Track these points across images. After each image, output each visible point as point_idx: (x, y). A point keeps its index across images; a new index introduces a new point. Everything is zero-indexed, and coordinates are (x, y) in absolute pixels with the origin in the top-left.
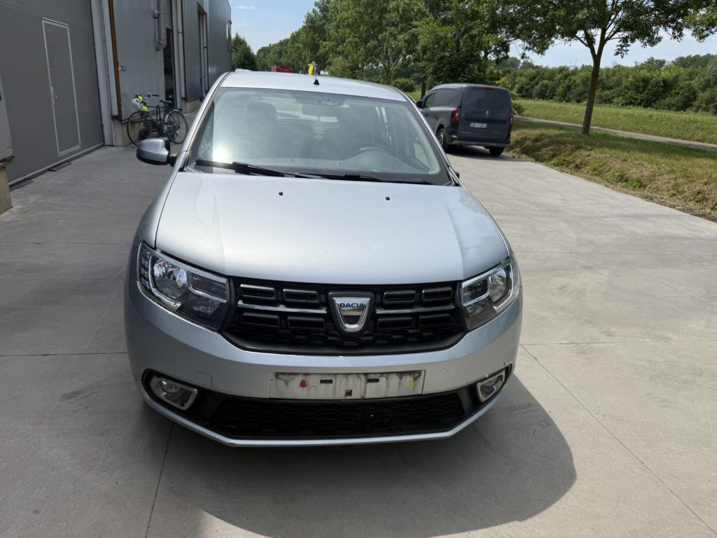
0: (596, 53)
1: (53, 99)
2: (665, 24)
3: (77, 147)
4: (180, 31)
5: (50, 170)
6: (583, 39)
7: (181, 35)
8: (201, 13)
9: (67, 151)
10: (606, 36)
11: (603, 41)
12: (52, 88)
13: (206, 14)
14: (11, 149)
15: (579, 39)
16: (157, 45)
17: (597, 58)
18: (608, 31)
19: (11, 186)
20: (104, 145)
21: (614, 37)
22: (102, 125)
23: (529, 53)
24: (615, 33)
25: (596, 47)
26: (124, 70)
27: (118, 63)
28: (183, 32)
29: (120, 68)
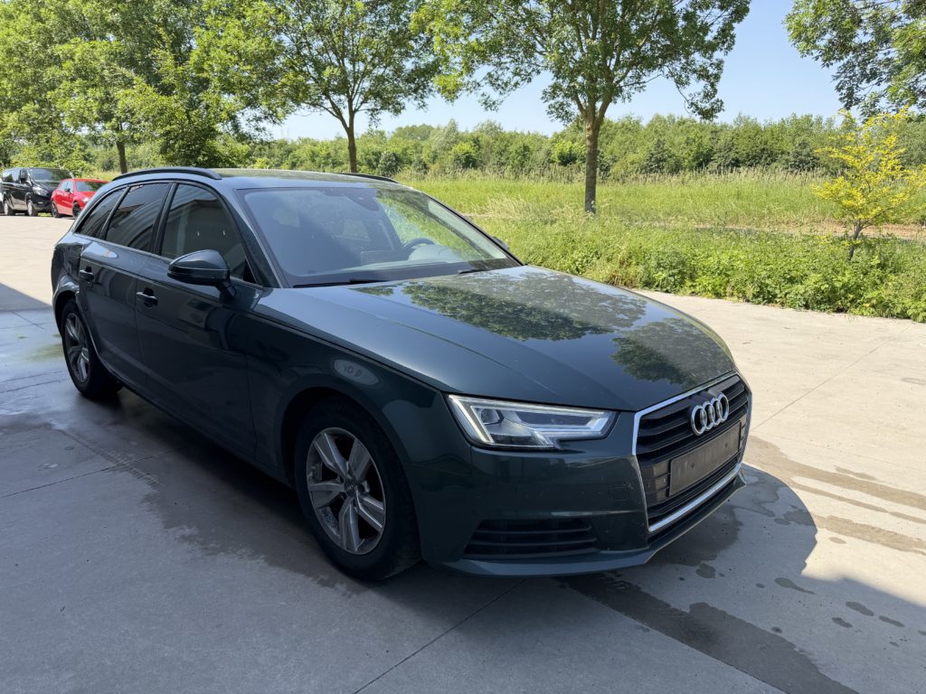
0: (348, 126)
2: (407, 94)
6: (331, 110)
10: (354, 106)
11: (352, 113)
15: (326, 109)
17: (350, 131)
18: (354, 102)
21: (363, 107)
24: (362, 103)
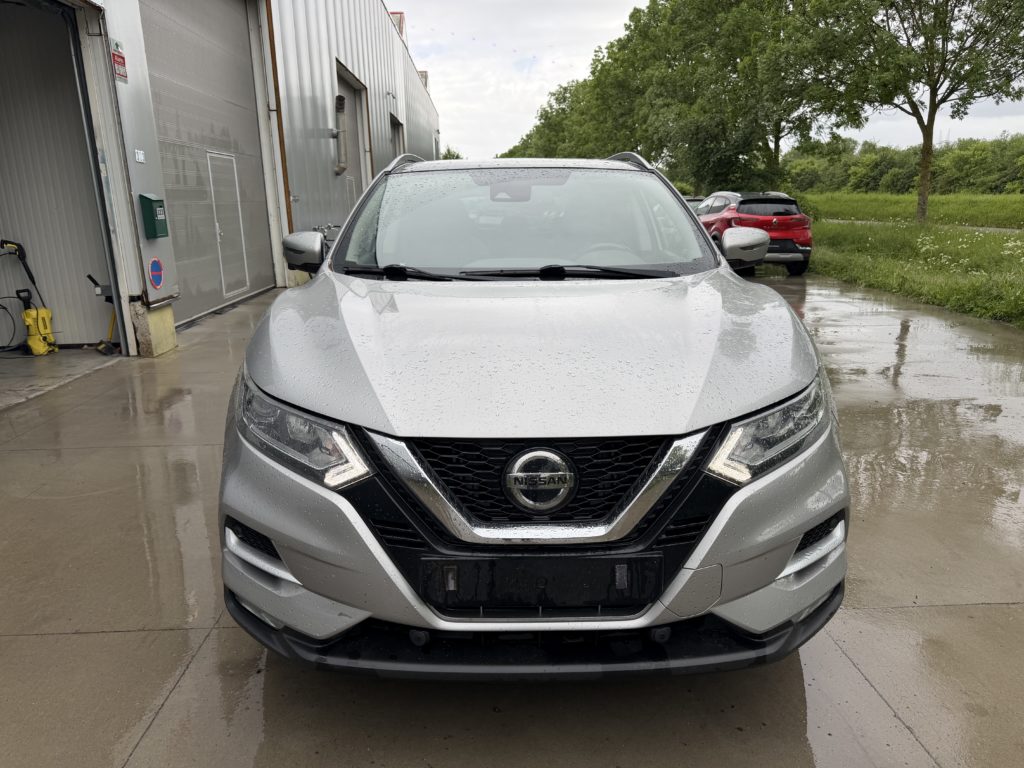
0: (926, 123)
1: (218, 237)
3: (245, 289)
4: (368, 149)
5: (215, 313)
6: (904, 106)
7: (368, 154)
8: (395, 124)
9: (236, 292)
10: (939, 97)
11: (934, 107)
12: (217, 224)
13: (402, 125)
14: (177, 286)
15: (897, 106)
16: (337, 169)
17: (927, 130)
18: (940, 92)
19: (176, 328)
20: (275, 287)
22: (273, 265)
24: (950, 92)
25: (925, 115)
26: (296, 201)
27: (289, 192)
28: (371, 151)
29: (291, 198)
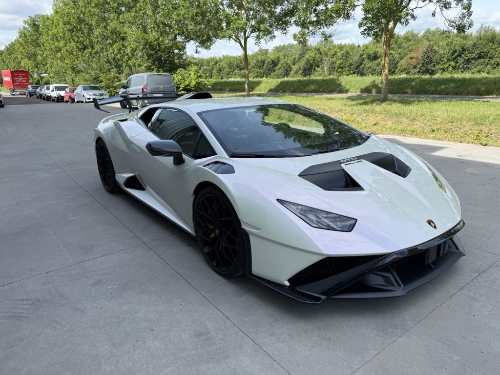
0: (243, 46)
6: (235, 39)
10: (247, 35)
11: (246, 39)
23: (199, 49)
25: (243, 42)
